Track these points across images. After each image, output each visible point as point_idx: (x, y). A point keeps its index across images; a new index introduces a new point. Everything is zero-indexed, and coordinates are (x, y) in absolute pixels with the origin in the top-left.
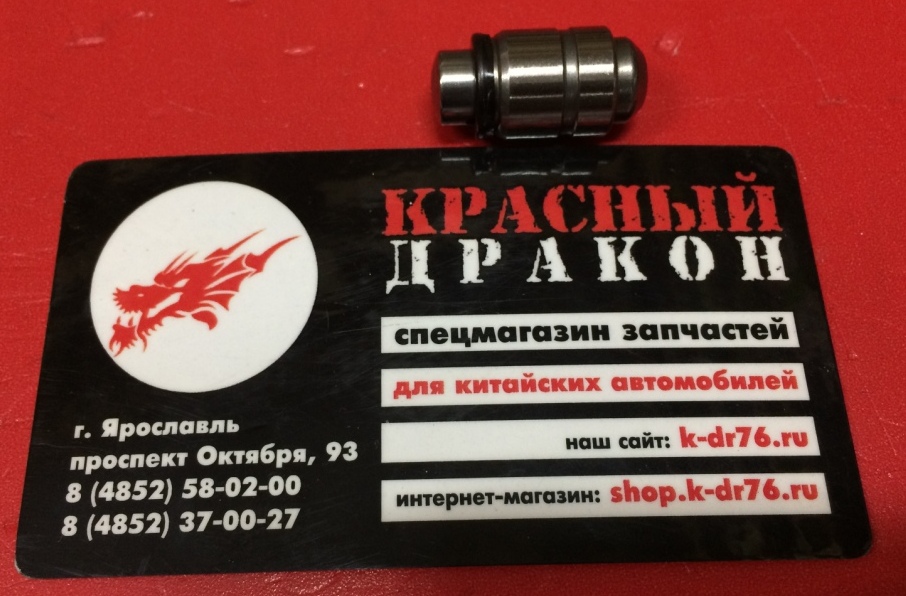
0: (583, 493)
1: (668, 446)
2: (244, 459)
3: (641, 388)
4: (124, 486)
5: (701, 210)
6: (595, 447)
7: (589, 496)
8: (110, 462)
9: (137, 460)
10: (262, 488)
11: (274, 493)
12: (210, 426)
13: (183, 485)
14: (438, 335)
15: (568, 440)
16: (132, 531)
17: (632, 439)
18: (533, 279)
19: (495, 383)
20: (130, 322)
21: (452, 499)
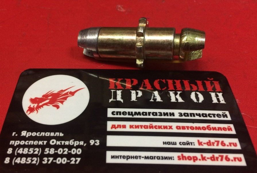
0: (169, 157)
1: (194, 145)
2: (64, 143)
3: (185, 129)
4: (26, 150)
5: (198, 86)
6: (172, 144)
7: (170, 158)
8: (22, 143)
9: (31, 142)
10: (69, 152)
11: (73, 153)
12: (55, 134)
13: (45, 149)
14: (124, 113)
15: (164, 142)
16: (27, 163)
17: (183, 143)
18: (152, 100)
19: (141, 126)
20: (34, 106)
21: (128, 157)
